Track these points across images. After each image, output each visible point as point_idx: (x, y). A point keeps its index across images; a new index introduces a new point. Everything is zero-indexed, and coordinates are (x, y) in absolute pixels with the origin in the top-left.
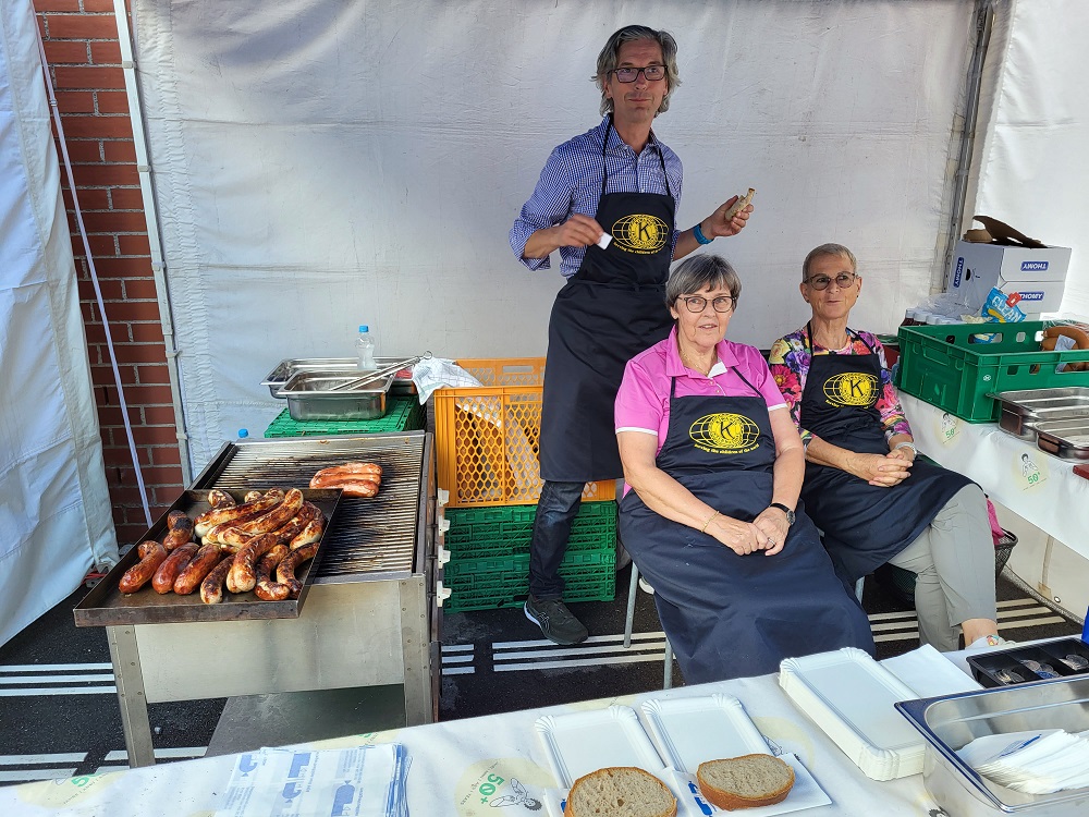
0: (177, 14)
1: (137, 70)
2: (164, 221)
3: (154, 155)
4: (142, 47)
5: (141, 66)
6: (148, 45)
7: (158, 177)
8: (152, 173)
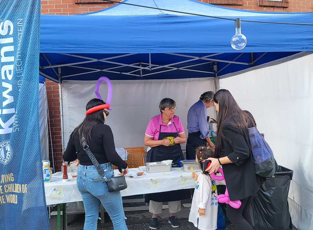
0: (69, 90)
1: (62, 99)
2: (64, 124)
3: (63, 113)
4: (63, 96)
5: (63, 99)
6: (64, 95)
7: (64, 117)
8: (63, 116)
